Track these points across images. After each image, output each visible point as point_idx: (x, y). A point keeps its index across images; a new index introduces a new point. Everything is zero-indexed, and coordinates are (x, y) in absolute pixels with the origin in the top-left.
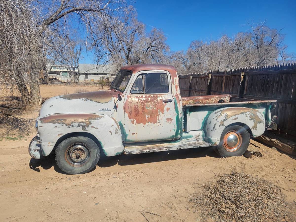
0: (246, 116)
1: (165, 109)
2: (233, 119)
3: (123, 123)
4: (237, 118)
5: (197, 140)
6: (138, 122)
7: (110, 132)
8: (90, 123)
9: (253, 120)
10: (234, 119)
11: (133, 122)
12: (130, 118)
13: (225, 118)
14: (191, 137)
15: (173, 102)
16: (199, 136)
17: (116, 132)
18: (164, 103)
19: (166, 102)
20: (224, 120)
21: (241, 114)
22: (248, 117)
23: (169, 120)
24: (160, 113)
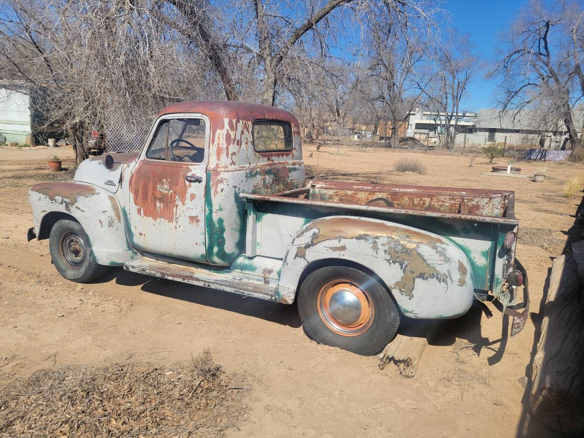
0: (375, 247)
1: (188, 196)
2: (331, 248)
3: (127, 209)
4: (343, 248)
5: (267, 282)
6: (146, 214)
7: (101, 222)
8: (76, 201)
9: (397, 264)
10: (335, 249)
11: (139, 211)
12: (136, 204)
13: (309, 241)
14: (253, 269)
15: (204, 183)
16: (270, 272)
17: (110, 225)
18: (187, 183)
19: (190, 181)
20: (308, 246)
21: (359, 238)
22: (381, 253)
23: (194, 219)
24: (179, 203)
